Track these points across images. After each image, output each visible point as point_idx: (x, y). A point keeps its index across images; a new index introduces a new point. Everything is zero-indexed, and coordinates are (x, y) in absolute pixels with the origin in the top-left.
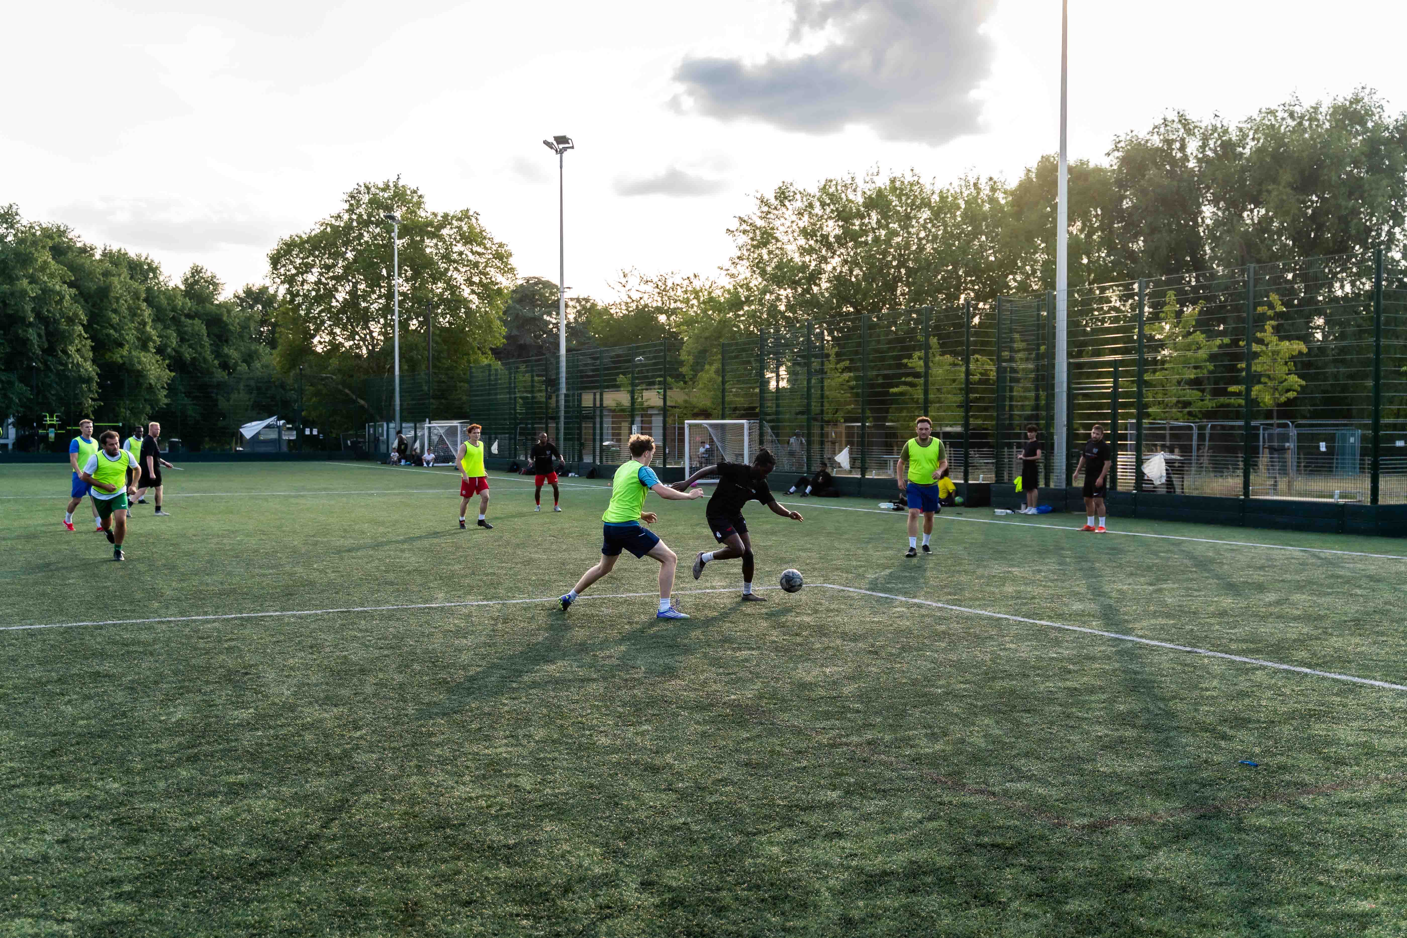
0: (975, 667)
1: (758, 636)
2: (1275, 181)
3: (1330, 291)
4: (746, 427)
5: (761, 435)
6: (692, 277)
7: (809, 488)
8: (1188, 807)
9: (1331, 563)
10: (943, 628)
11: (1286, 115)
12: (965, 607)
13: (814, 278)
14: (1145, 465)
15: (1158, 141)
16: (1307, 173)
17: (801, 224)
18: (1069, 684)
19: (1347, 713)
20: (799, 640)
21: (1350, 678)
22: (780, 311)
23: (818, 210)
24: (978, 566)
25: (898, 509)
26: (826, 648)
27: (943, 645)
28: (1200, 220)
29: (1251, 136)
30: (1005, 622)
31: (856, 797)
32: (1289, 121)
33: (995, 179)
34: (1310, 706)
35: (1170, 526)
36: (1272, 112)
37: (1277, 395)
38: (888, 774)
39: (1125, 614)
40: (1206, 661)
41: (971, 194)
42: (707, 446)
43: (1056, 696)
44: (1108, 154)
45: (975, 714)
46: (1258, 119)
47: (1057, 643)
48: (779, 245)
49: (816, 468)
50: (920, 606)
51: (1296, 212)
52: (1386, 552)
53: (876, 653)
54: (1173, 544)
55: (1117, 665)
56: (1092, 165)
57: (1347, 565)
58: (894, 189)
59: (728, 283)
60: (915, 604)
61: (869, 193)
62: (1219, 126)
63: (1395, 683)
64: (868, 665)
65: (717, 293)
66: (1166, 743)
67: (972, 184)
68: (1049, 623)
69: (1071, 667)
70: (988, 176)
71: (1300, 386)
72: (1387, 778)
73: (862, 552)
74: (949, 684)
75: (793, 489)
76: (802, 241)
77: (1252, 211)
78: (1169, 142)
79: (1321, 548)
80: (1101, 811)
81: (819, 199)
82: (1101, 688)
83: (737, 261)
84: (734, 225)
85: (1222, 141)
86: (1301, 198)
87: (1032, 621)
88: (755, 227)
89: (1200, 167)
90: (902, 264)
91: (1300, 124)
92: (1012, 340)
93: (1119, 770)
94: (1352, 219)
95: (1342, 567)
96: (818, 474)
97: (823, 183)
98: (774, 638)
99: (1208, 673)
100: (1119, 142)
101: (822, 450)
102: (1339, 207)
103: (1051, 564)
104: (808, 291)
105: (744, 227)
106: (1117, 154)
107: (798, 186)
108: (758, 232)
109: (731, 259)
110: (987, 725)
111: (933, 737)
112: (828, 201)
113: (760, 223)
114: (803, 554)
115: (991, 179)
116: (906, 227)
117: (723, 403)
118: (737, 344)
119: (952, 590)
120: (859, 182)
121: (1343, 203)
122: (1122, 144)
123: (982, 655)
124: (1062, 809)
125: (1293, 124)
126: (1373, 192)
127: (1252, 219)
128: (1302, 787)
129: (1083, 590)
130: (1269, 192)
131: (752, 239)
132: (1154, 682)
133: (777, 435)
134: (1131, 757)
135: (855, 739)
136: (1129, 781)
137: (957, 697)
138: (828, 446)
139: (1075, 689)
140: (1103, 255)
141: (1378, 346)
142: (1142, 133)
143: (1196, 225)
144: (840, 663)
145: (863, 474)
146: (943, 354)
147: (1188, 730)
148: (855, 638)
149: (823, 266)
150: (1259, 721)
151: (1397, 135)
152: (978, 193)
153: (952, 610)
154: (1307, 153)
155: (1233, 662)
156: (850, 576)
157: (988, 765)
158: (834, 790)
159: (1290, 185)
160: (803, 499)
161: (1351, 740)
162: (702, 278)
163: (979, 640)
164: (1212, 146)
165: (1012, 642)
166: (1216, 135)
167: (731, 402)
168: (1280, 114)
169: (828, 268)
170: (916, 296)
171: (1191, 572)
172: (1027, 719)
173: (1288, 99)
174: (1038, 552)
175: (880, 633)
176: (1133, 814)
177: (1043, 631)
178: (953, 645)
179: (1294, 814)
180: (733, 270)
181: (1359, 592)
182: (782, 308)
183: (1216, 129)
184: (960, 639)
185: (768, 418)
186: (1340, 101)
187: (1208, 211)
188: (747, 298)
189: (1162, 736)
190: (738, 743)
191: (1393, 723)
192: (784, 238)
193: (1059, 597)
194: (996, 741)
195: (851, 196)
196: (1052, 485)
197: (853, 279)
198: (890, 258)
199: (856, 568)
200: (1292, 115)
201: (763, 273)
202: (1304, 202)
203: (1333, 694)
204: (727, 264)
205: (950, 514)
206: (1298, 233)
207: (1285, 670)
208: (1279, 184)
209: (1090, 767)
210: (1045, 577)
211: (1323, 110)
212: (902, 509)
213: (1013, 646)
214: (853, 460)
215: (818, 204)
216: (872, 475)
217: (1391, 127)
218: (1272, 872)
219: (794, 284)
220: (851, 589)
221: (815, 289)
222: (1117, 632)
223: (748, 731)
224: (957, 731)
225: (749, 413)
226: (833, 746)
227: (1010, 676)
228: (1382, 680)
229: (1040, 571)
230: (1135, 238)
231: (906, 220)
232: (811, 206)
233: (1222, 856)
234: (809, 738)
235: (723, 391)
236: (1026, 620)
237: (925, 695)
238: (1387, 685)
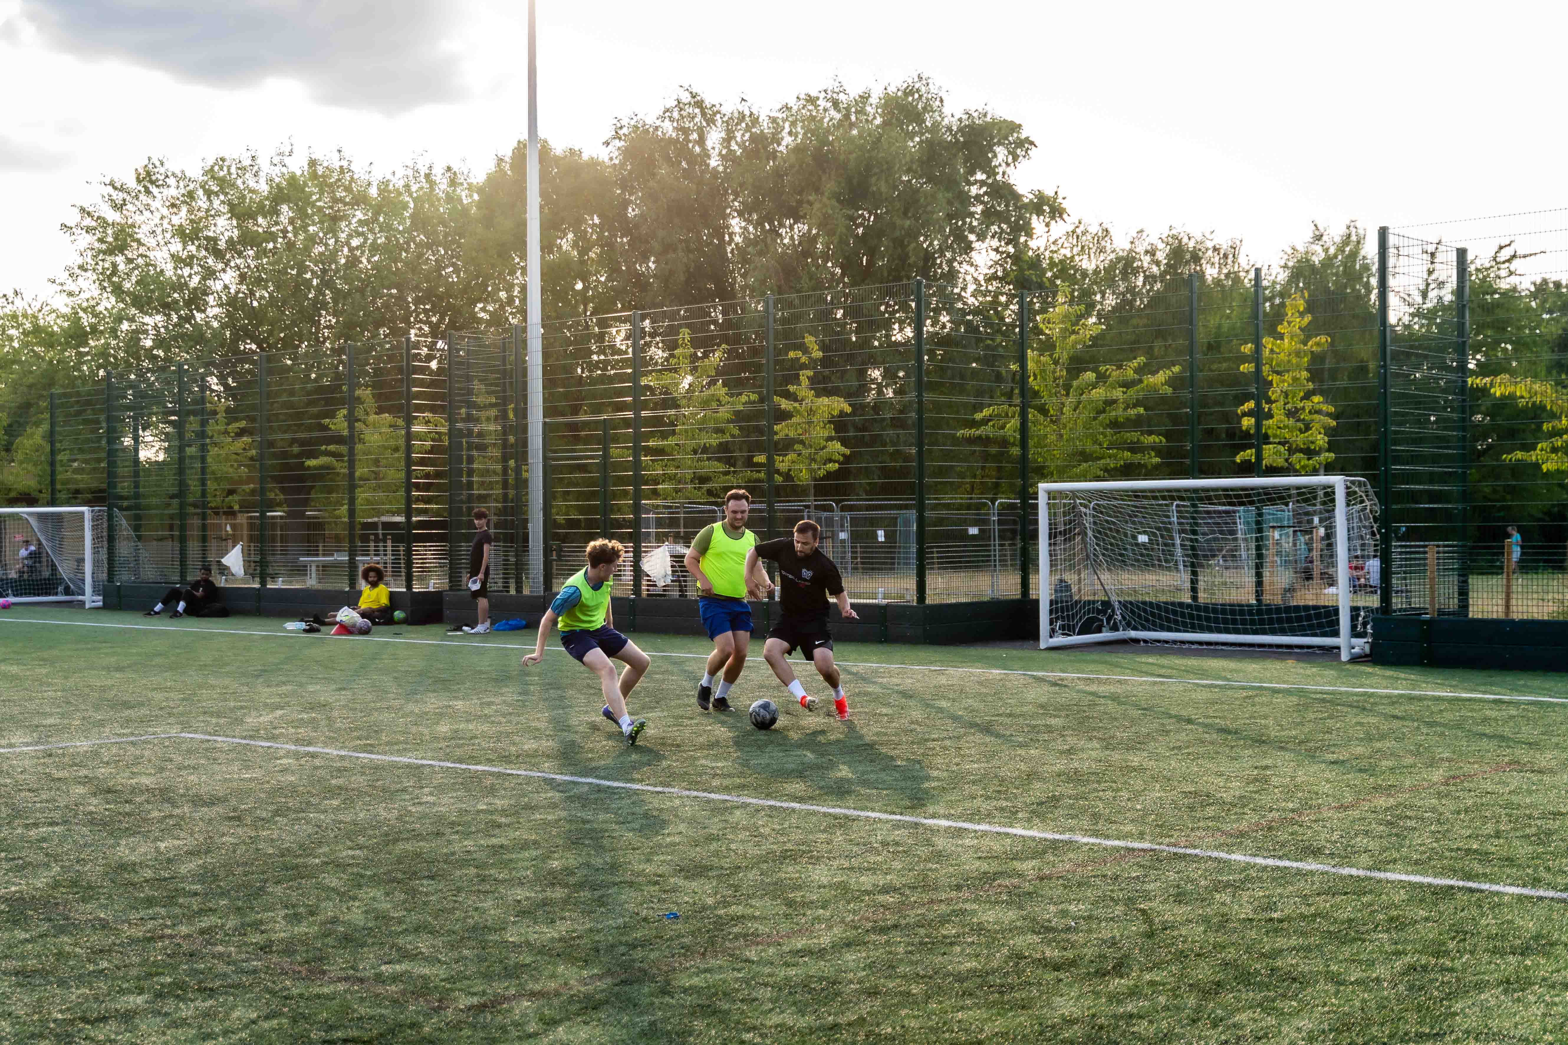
0: (374, 828)
1: (67, 807)
2: (817, 190)
3: (888, 336)
4: (88, 516)
5: (111, 528)
6: (10, 295)
7: (181, 606)
8: (609, 973)
9: (864, 679)
10: (340, 781)
11: (829, 104)
12: (378, 753)
13: (197, 299)
14: (644, 560)
15: (671, 128)
16: (855, 181)
17: (176, 220)
18: (494, 841)
19: (830, 852)
20: (128, 808)
21: (843, 811)
22: (143, 348)
23: (202, 202)
24: (408, 701)
25: (311, 630)
26: (165, 817)
27: (335, 803)
28: (727, 238)
29: (787, 129)
30: (427, 771)
31: (171, 1001)
32: (833, 112)
33: (455, 168)
34: (789, 846)
35: (677, 641)
36: (812, 100)
37: (814, 466)
38: (222, 968)
39: (591, 750)
40: (677, 802)
41: (422, 188)
42: (33, 548)
43: (475, 856)
44: (607, 144)
45: (360, 886)
46: (795, 108)
47: (492, 791)
48: (142, 250)
49: (194, 576)
50: (313, 756)
51: (844, 230)
52: (931, 663)
53: (239, 818)
54: (675, 663)
55: (563, 814)
56: (585, 157)
57: (880, 680)
58: (314, 176)
59: (63, 305)
60: (309, 753)
61: (277, 180)
62: (747, 113)
63: (894, 813)
64: (224, 835)
65: (48, 320)
66: (601, 902)
67: (422, 174)
68: (486, 768)
69: (503, 820)
70: (445, 165)
71: (844, 455)
72: (853, 921)
73: (246, 689)
74: (333, 851)
75: (159, 607)
76: (176, 246)
77: (791, 227)
78: (686, 131)
79: (856, 660)
80: (499, 987)
81: (202, 187)
82: (535, 842)
83: (78, 271)
84: (73, 218)
85: (752, 134)
86: (850, 213)
87: (464, 766)
88: (104, 223)
89: (726, 168)
90: (327, 284)
91: (847, 116)
92: (470, 392)
93: (532, 938)
94: (909, 243)
95: (875, 683)
96: (196, 585)
97: (211, 162)
98: (92, 808)
99: (676, 816)
100: (621, 128)
101: (204, 551)
102: (893, 226)
103: (510, 693)
104: (189, 319)
105: (88, 222)
106: (618, 143)
107: (173, 166)
108: (110, 231)
109: (67, 268)
110: (374, 899)
111: (296, 918)
112: (215, 188)
113: (112, 216)
114: (159, 696)
115: (449, 169)
116: (333, 231)
117: (53, 482)
118: (78, 394)
119: (364, 733)
120: (264, 163)
121: (899, 222)
122: (625, 131)
123: (386, 812)
124: (447, 990)
125: (838, 116)
126: (929, 208)
127: (792, 238)
128: (751, 938)
129: (542, 725)
130: (811, 204)
131: (101, 240)
132: (606, 831)
133: (137, 528)
134: (553, 921)
135: (184, 929)
136: (542, 951)
137: (340, 866)
138: (213, 545)
139: (502, 846)
140: (603, 279)
141: (920, 403)
142: (651, 117)
143: (722, 244)
144: (182, 834)
145: (263, 583)
146: (380, 411)
147: (631, 884)
148: (213, 801)
149: (210, 283)
150: (722, 868)
151: (962, 139)
152: (432, 188)
153: (358, 758)
154: (854, 155)
155: (709, 801)
156: (222, 721)
157: (362, 946)
158: (139, 994)
159: (836, 196)
160: (175, 621)
161: (825, 881)
162: (28, 297)
163: (389, 795)
164: (739, 139)
165: (431, 794)
166: (744, 125)
167: (67, 481)
168: (822, 103)
169: (217, 286)
170: (347, 330)
171: (688, 696)
172: (426, 885)
173: (830, 85)
174: (496, 680)
175: (249, 792)
176: (537, 987)
177: (477, 777)
178: (349, 803)
179: (734, 969)
180: (71, 286)
181: (884, 711)
182: (148, 343)
183: (744, 117)
184: (360, 794)
185: (125, 504)
186: (892, 89)
187: (736, 224)
188: (94, 328)
189: (597, 894)
190: (10, 947)
191: (879, 858)
192: (151, 242)
193: (508, 735)
194: (383, 918)
195: (252, 184)
196: (526, 592)
197: (255, 304)
198: (308, 276)
199: (232, 710)
200: (836, 104)
201: (118, 290)
202: (853, 219)
203: (821, 831)
204: (63, 276)
205: (382, 636)
206: (846, 258)
207: (771, 807)
208: (822, 194)
209: (497, 938)
210: (496, 711)
211: (874, 100)
212: (318, 630)
213: (430, 799)
214: (247, 563)
215: (200, 192)
216: (279, 584)
217: (955, 128)
218: (690, 1035)
219: (166, 307)
220: (219, 739)
221: (199, 316)
222: (572, 774)
223: (27, 931)
224: (329, 909)
225: (95, 498)
226: (150, 940)
227: (419, 837)
228: (880, 811)
229: (490, 704)
230: (645, 259)
231: (333, 221)
232: (191, 195)
233: (634, 1025)
234: (117, 932)
235: (52, 464)
236: (457, 765)
237: (297, 866)
238: (884, 816)
